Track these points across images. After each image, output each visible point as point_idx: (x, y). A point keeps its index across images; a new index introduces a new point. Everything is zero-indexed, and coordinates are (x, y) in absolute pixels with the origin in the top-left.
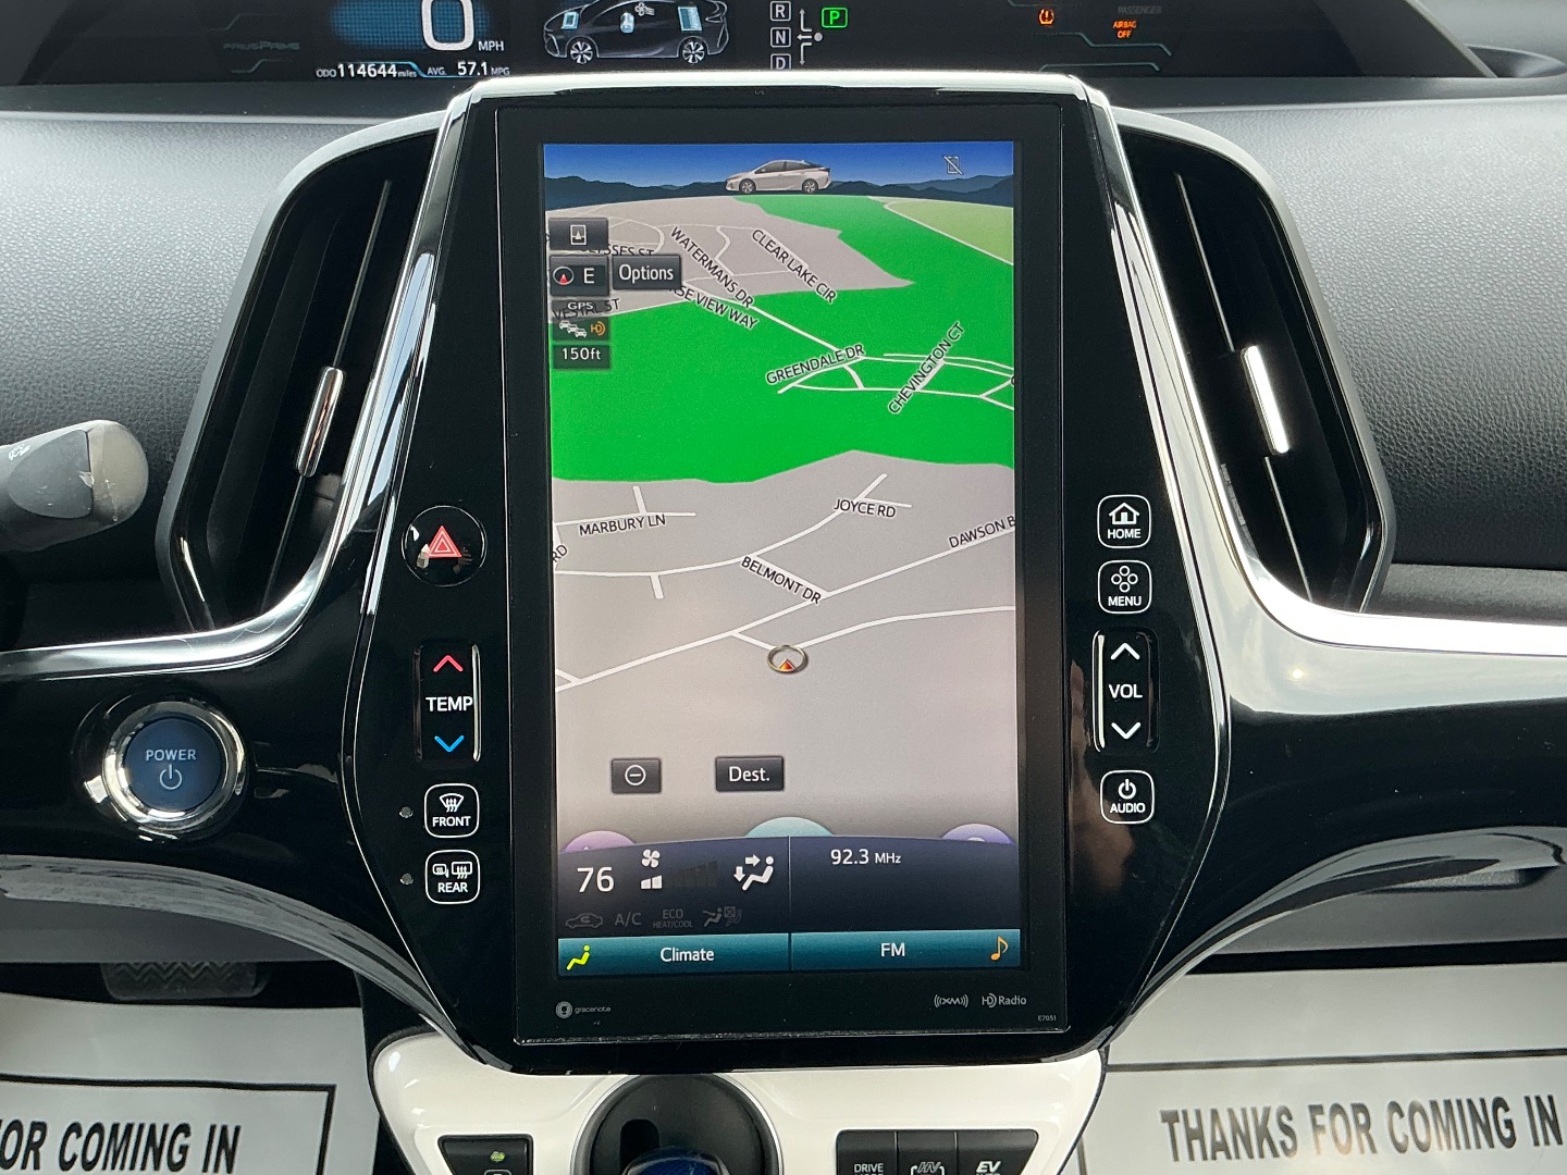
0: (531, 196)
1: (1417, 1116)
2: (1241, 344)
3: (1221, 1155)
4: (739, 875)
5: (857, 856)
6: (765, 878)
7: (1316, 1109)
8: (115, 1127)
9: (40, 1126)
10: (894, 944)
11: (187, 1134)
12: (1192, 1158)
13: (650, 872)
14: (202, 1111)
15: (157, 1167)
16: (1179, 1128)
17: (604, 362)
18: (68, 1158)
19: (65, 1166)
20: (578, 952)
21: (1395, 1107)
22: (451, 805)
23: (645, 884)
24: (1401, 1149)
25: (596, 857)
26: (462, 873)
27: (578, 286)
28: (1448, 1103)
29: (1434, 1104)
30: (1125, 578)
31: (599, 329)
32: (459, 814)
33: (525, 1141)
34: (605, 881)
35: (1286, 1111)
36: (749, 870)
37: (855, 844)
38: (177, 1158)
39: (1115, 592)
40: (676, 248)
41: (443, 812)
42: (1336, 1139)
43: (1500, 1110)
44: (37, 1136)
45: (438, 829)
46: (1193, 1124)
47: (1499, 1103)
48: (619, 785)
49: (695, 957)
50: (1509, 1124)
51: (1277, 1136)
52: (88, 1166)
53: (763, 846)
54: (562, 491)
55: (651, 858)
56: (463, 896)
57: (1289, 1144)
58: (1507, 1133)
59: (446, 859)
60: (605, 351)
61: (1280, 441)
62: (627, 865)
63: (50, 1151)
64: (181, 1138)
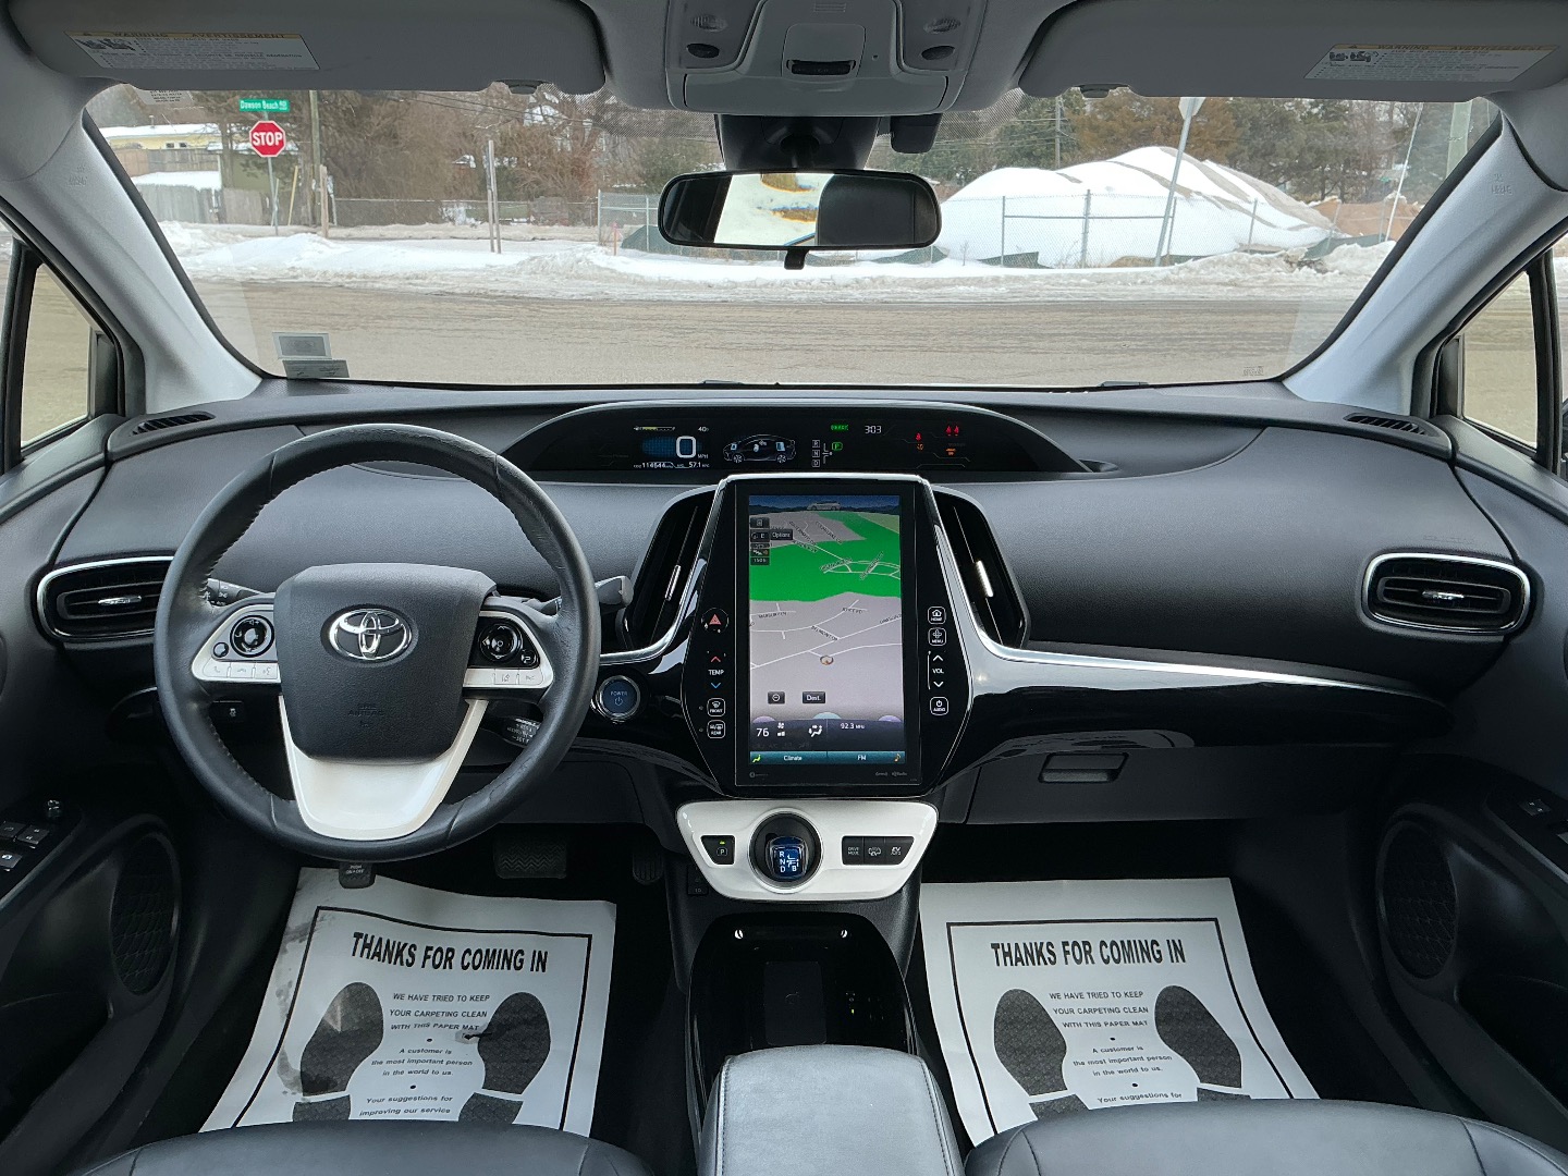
0: (745, 510)
1: (1114, 947)
2: (976, 561)
3: (1020, 964)
4: (810, 731)
5: (850, 726)
6: (819, 733)
7: (1065, 944)
8: (488, 951)
9: (451, 950)
10: (862, 756)
11: (523, 954)
12: (1006, 965)
13: (781, 730)
14: (529, 945)
15: (509, 968)
16: (1000, 951)
17: (767, 563)
18: (465, 964)
19: (465, 968)
20: (757, 756)
21: (1103, 943)
22: (716, 706)
23: (779, 734)
24: (1107, 962)
25: (763, 725)
26: (719, 728)
27: (759, 539)
28: (1129, 942)
29: (1122, 942)
30: (937, 634)
31: (766, 552)
32: (718, 708)
33: (732, 838)
34: (766, 733)
35: (1049, 944)
36: (814, 730)
37: (849, 722)
38: (518, 964)
39: (934, 638)
40: (792, 527)
41: (713, 708)
42: (1075, 958)
43: (1155, 946)
44: (450, 955)
45: (712, 713)
46: (1007, 950)
47: (1154, 942)
48: (771, 701)
49: (796, 759)
50: (1159, 952)
51: (1047, 955)
52: (475, 968)
53: (818, 722)
54: (752, 602)
55: (781, 726)
56: (718, 736)
57: (1052, 959)
58: (1158, 956)
59: (714, 723)
60: (768, 559)
61: (990, 593)
62: (773, 727)
63: (456, 961)
64: (520, 956)
